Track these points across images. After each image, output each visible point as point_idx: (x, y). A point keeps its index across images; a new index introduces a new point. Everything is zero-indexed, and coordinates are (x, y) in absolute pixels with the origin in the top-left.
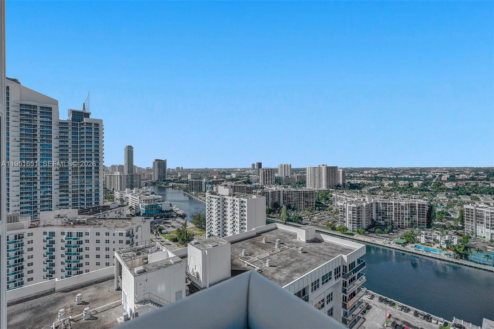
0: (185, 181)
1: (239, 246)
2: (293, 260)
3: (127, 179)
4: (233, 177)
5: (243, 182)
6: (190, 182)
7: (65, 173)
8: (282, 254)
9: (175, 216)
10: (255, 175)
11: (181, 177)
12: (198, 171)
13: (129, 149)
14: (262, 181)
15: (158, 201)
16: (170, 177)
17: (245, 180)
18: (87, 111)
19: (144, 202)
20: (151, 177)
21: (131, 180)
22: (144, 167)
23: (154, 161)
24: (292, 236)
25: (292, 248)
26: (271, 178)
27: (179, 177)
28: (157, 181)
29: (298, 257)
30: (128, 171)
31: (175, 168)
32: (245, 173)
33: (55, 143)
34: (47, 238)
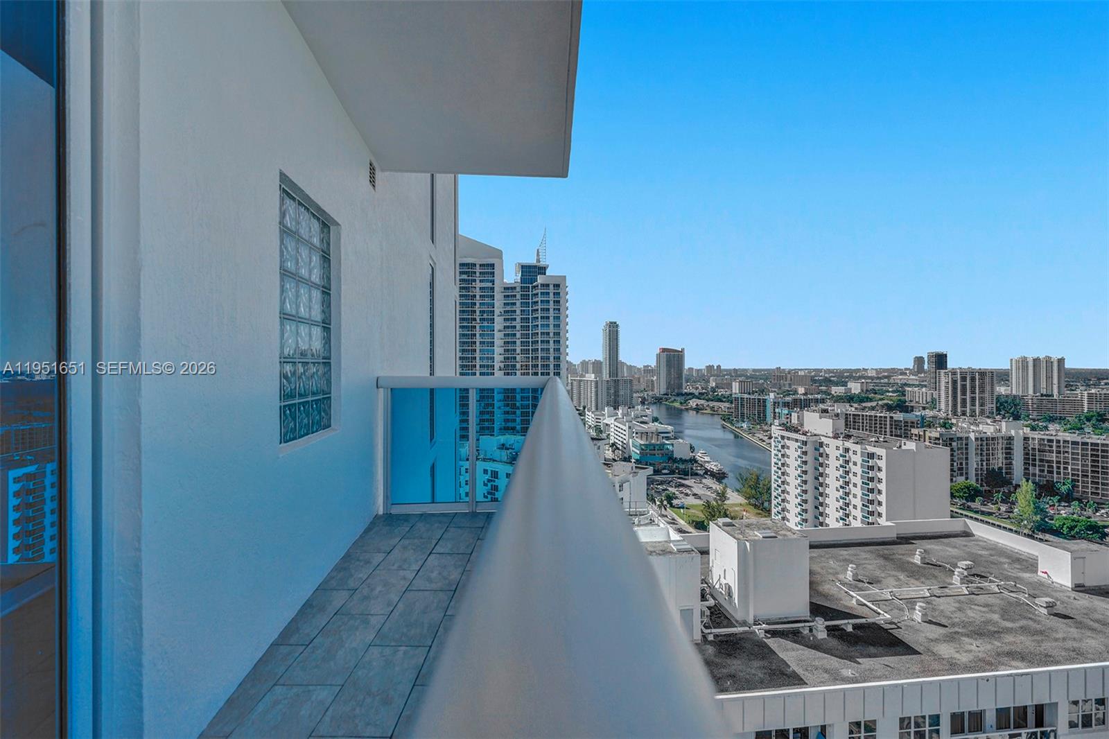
0: (725, 397)
1: (842, 555)
2: (1009, 625)
3: (608, 389)
4: (853, 392)
5: (882, 406)
6: (736, 399)
8: (972, 602)
9: (701, 472)
10: (924, 389)
11: (717, 387)
12: (757, 374)
13: (611, 329)
14: (947, 405)
15: (666, 437)
16: (693, 388)
17: (891, 400)
18: (542, 264)
19: (637, 435)
20: (653, 384)
21: (615, 392)
22: (640, 366)
23: (658, 352)
24: (1020, 564)
25: (1012, 594)
26: (981, 398)
27: (712, 388)
28: (664, 395)
29: (1030, 623)
30: (610, 373)
31: (704, 367)
32: (892, 381)
33: (499, 323)
34: (489, 481)
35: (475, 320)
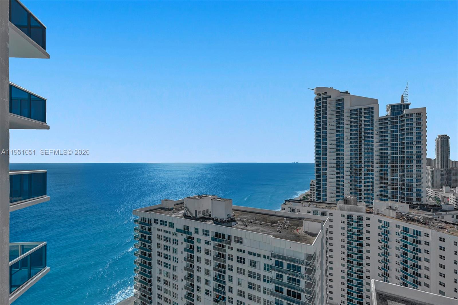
3: (442, 175)
7: (385, 166)
33: (376, 138)
34: (382, 227)
35: (362, 137)
